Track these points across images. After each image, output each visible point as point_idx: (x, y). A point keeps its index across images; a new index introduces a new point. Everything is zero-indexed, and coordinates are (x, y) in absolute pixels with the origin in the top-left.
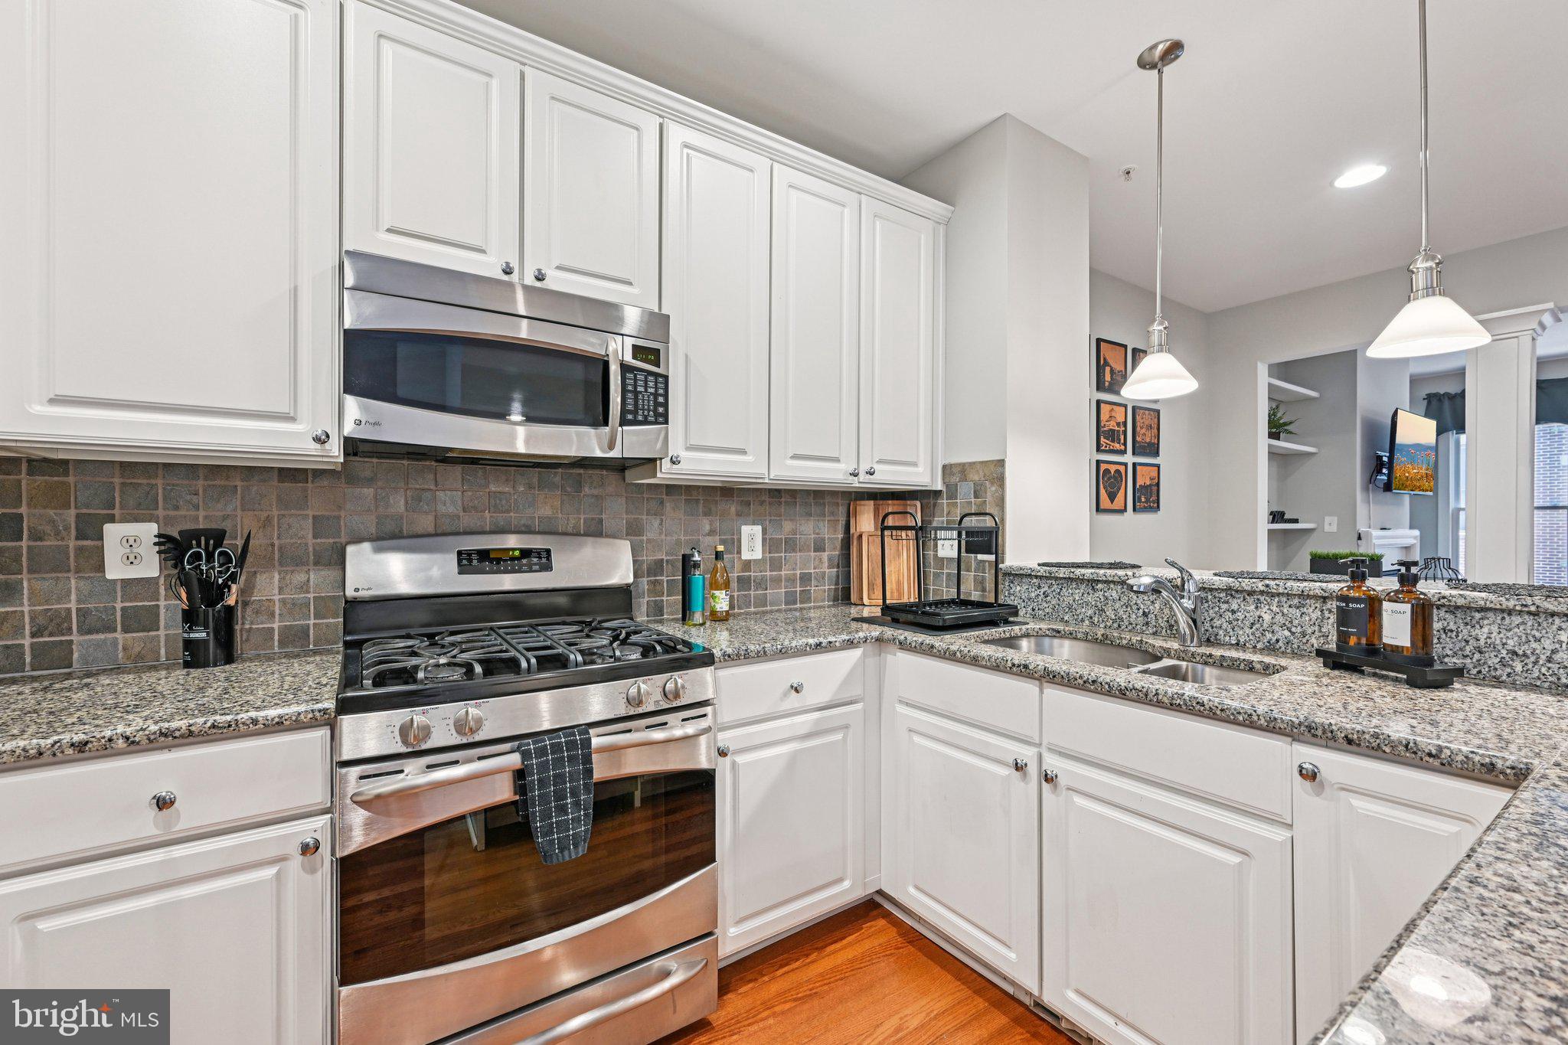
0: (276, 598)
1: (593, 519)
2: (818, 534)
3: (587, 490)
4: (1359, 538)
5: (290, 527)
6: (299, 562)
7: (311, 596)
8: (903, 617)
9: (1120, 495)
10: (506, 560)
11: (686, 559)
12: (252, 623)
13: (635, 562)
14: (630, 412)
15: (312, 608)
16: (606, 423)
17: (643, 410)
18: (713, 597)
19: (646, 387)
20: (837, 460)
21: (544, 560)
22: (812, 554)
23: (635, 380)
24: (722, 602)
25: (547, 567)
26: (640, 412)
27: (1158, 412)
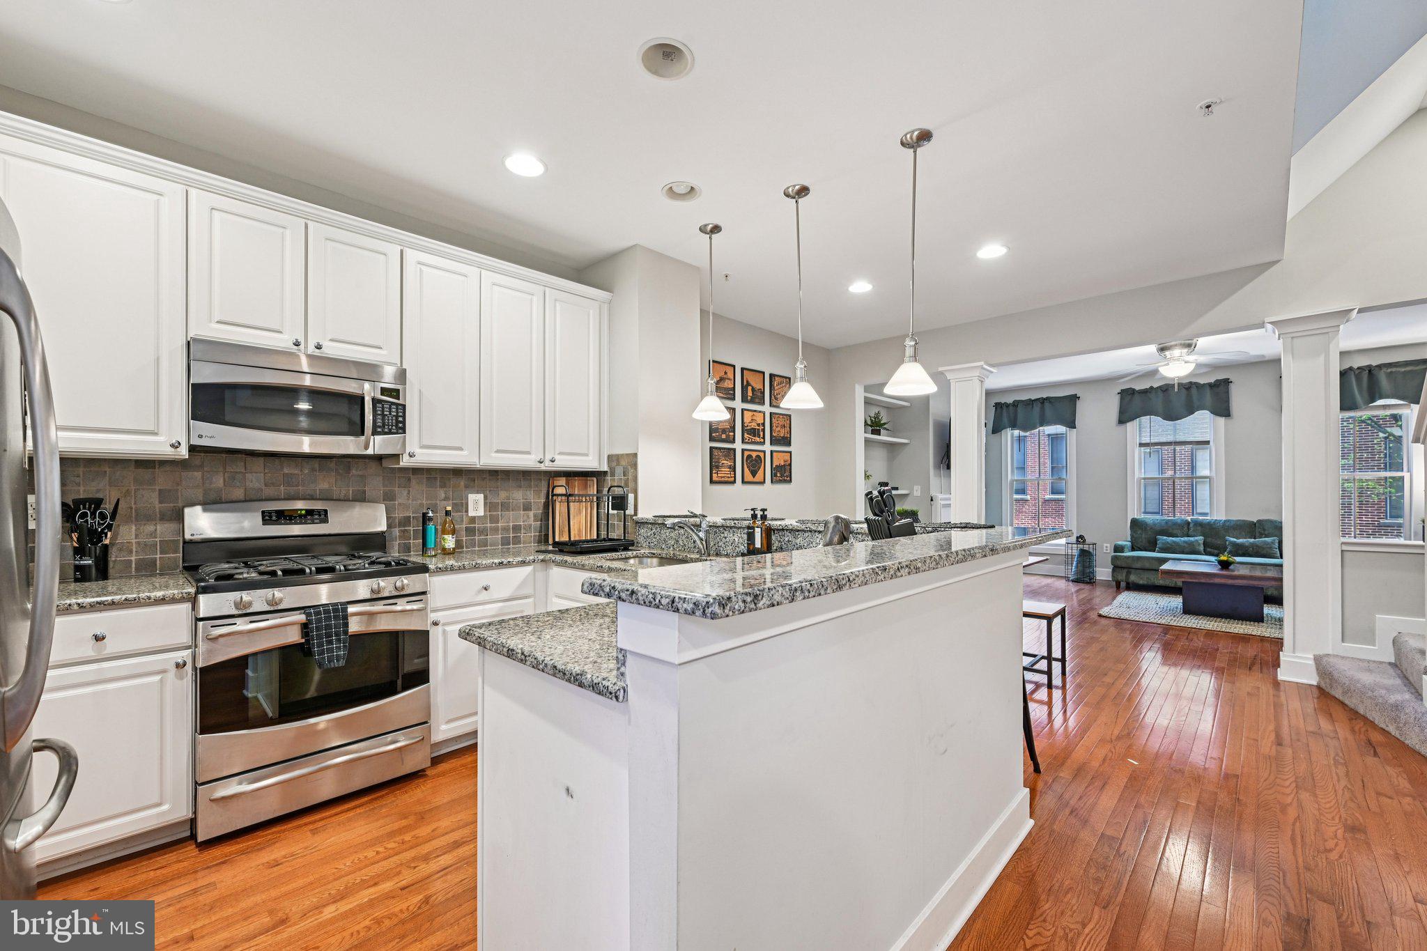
0: (134, 541)
1: (359, 490)
2: (526, 499)
3: (354, 472)
4: (932, 500)
5: (143, 496)
6: (149, 518)
7: (158, 540)
8: (567, 549)
9: (761, 472)
10: (296, 517)
11: (424, 515)
12: (116, 557)
13: (388, 518)
14: (379, 427)
15: (158, 548)
16: (363, 434)
17: (388, 425)
18: (444, 539)
19: (390, 412)
20: (528, 453)
21: (323, 516)
22: (522, 512)
23: (383, 408)
24: (450, 542)
25: (325, 521)
26: (386, 427)
27: (790, 416)
